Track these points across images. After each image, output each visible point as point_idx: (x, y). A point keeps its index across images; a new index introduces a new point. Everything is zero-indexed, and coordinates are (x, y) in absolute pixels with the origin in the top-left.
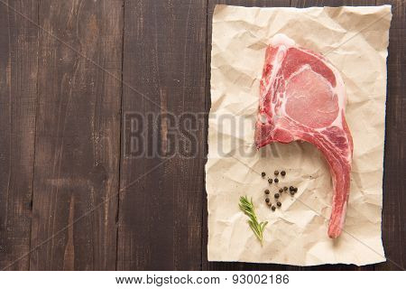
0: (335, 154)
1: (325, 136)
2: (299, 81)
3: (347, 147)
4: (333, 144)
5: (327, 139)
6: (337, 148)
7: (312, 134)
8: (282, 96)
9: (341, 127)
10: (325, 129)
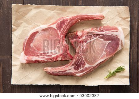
0: (68, 24)
1: (61, 30)
2: (39, 47)
3: (64, 20)
4: (64, 26)
5: (62, 29)
6: (65, 24)
7: (62, 36)
8: (48, 53)
9: (56, 24)
10: (58, 31)
